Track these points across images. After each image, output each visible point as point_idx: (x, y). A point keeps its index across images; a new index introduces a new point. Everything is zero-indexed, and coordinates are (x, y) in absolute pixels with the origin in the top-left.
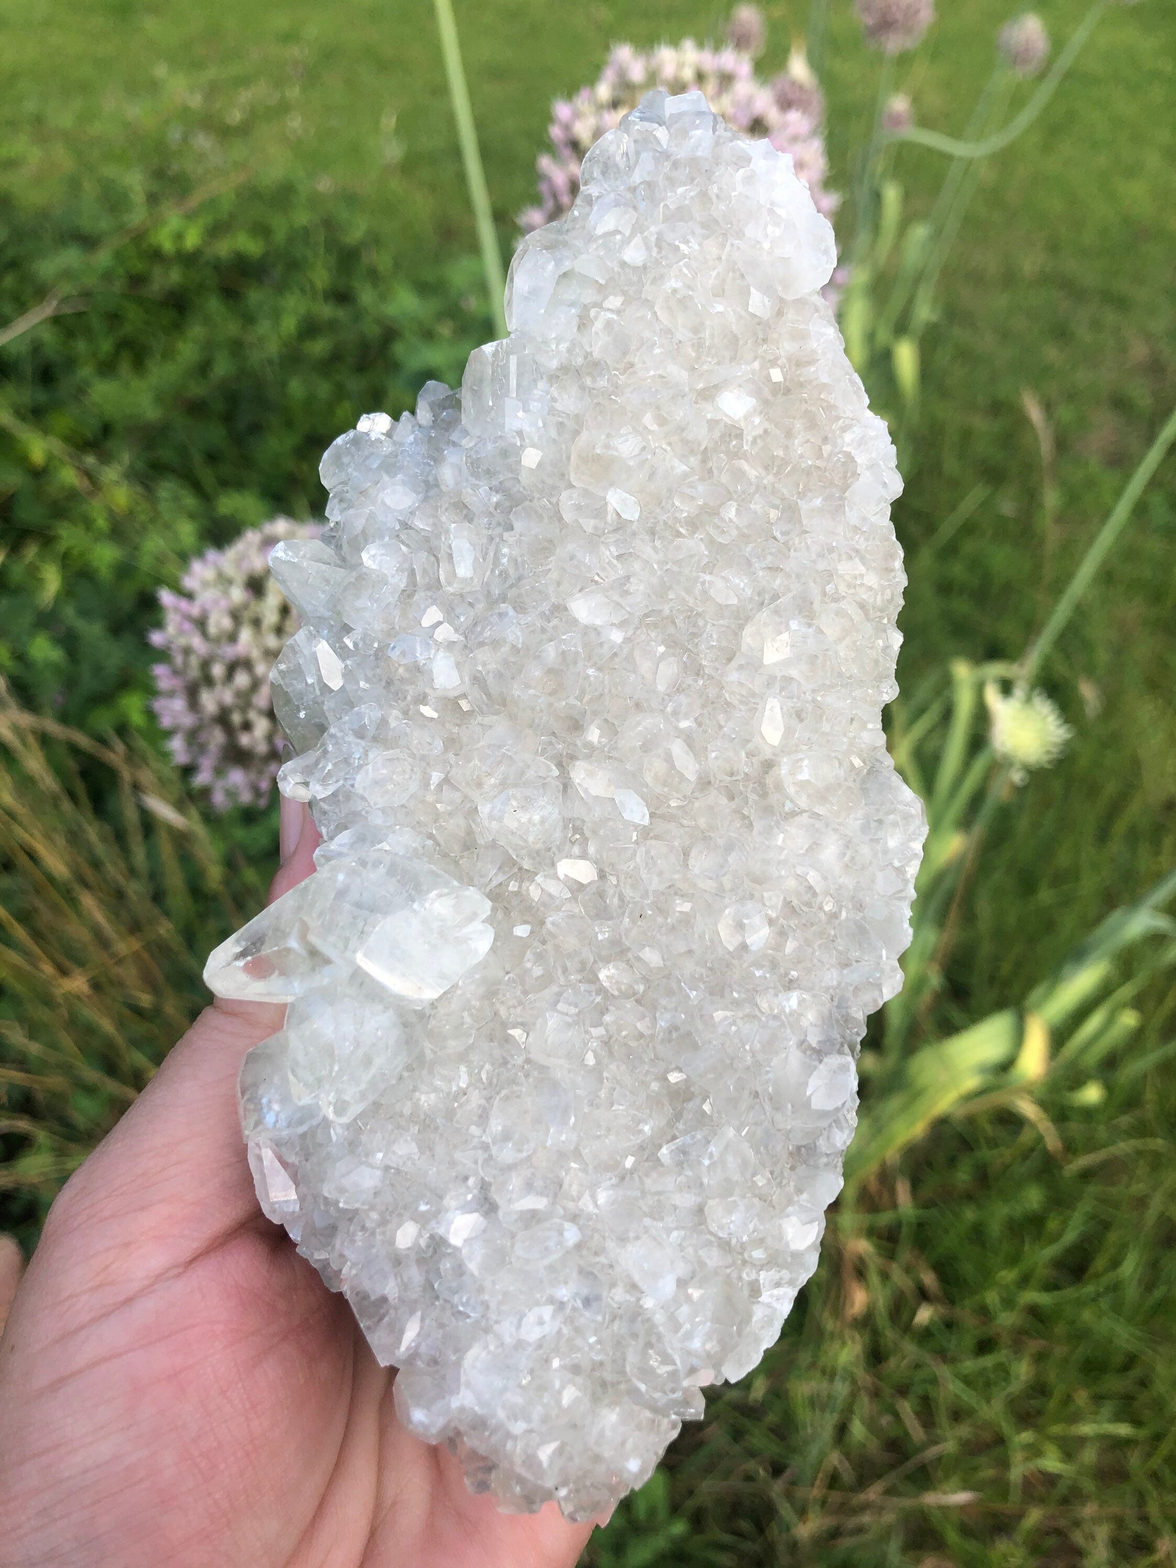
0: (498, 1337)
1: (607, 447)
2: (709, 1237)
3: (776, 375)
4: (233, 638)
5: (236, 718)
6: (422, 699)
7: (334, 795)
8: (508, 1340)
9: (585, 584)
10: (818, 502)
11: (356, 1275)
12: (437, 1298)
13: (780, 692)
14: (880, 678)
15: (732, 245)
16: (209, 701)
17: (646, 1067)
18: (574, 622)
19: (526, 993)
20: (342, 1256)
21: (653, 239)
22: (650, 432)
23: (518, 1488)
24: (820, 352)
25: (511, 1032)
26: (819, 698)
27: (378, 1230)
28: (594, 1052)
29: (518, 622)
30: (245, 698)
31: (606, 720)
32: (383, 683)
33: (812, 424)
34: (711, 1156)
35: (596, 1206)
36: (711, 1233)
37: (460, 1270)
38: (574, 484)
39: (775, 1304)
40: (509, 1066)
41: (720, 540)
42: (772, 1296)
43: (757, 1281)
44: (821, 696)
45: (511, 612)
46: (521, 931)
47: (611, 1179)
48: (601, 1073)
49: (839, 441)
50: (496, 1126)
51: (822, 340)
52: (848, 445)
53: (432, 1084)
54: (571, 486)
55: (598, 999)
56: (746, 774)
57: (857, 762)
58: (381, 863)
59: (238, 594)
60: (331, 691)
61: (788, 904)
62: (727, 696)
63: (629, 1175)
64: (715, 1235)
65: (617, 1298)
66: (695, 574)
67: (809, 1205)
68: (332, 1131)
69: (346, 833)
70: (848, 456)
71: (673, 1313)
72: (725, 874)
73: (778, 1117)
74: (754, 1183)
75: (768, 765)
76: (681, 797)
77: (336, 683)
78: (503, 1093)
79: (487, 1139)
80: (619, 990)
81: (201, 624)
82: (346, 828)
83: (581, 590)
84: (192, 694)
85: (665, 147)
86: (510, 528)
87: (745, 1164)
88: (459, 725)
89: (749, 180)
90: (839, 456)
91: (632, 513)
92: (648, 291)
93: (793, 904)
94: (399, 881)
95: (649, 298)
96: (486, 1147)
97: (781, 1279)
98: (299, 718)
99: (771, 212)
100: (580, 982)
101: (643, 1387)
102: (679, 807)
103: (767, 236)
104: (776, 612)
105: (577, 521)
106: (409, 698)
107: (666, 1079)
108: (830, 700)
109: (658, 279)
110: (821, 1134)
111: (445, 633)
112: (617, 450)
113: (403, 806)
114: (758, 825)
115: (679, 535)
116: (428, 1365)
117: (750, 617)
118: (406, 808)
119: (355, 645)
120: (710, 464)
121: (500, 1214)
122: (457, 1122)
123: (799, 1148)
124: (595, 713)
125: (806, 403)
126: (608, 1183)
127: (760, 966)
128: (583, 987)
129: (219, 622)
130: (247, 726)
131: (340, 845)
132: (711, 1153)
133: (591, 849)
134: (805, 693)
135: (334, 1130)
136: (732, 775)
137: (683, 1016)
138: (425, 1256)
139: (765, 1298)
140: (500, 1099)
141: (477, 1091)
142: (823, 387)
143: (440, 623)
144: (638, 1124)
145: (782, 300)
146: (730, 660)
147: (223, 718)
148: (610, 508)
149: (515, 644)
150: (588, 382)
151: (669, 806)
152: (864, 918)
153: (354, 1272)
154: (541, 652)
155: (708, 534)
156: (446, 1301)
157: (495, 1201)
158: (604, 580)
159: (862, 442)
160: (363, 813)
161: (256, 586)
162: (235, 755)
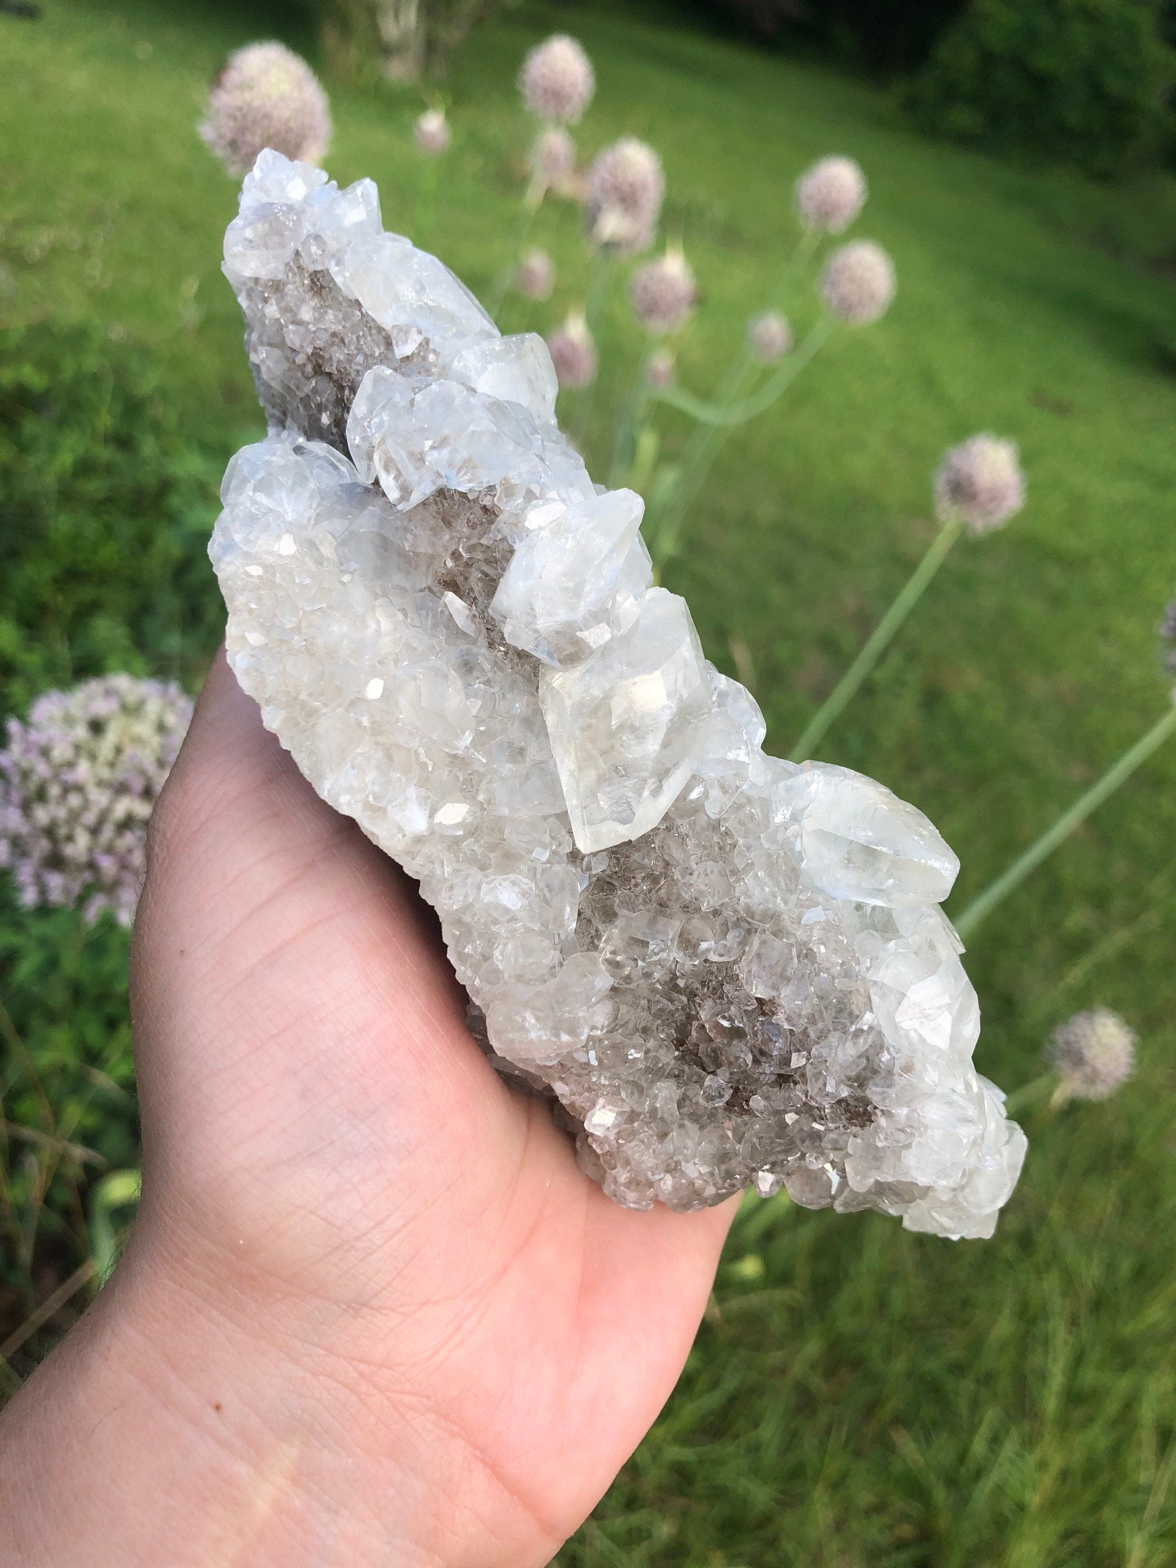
4: (71, 765)
5: (62, 831)
16: (42, 815)
30: (74, 817)
59: (81, 732)
81: (45, 752)
84: (27, 809)
129: (61, 752)
130: (70, 838)
147: (50, 831)
161: (97, 727)
162: (56, 861)
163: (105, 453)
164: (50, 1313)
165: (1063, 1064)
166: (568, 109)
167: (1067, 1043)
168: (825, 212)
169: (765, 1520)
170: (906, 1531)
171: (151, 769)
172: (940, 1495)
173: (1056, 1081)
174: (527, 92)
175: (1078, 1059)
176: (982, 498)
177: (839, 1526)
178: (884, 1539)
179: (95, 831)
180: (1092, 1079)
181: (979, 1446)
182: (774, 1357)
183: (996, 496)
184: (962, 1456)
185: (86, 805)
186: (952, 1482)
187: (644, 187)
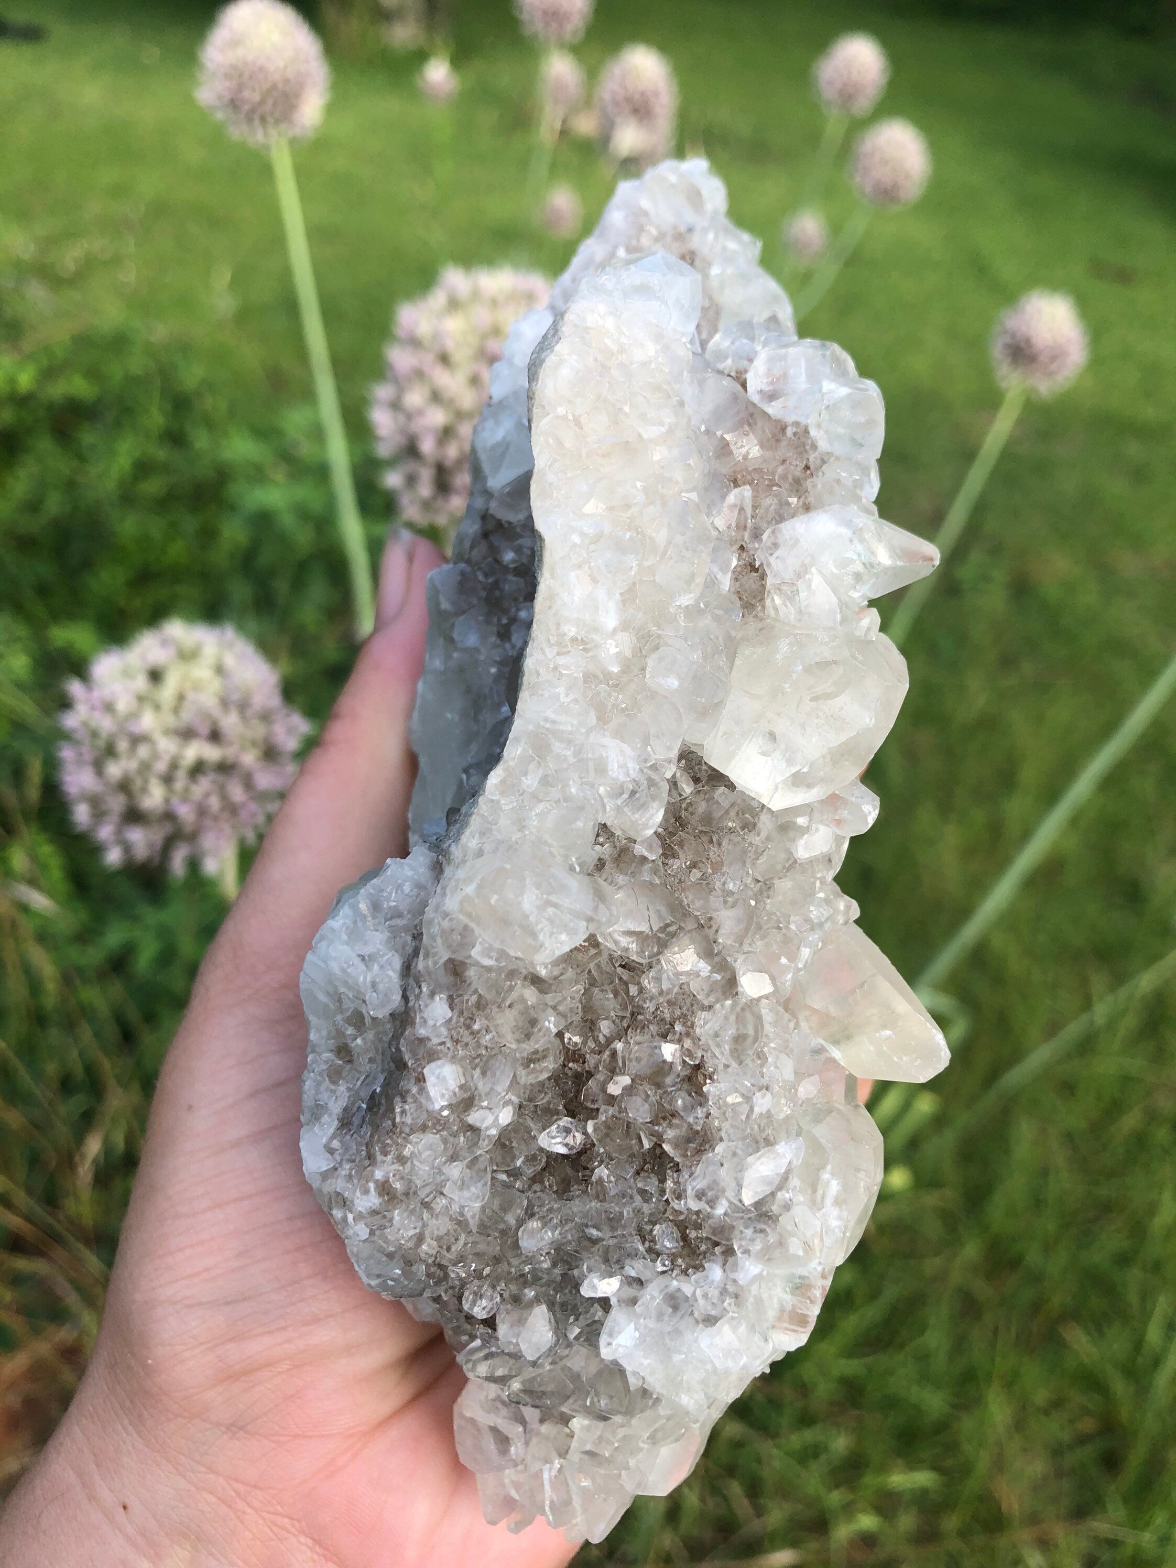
4: (134, 716)
5: (138, 782)
16: (114, 770)
30: (145, 767)
59: (141, 683)
81: (109, 707)
84: (98, 767)
129: (123, 705)
130: (144, 790)
147: (124, 786)
161: (155, 676)
162: (134, 816)
163: (161, 454)
166: (569, 28)
168: (847, 95)
169: (943, 1427)
170: (1088, 1425)
171: (217, 712)
172: (1120, 1387)
174: (525, 17)
176: (1042, 358)
177: (1019, 1425)
178: (1066, 1436)
179: (168, 779)
181: (1154, 1334)
182: (932, 1265)
183: (1057, 355)
184: (1138, 1344)
185: (155, 756)
186: (1130, 1373)
187: (656, 94)
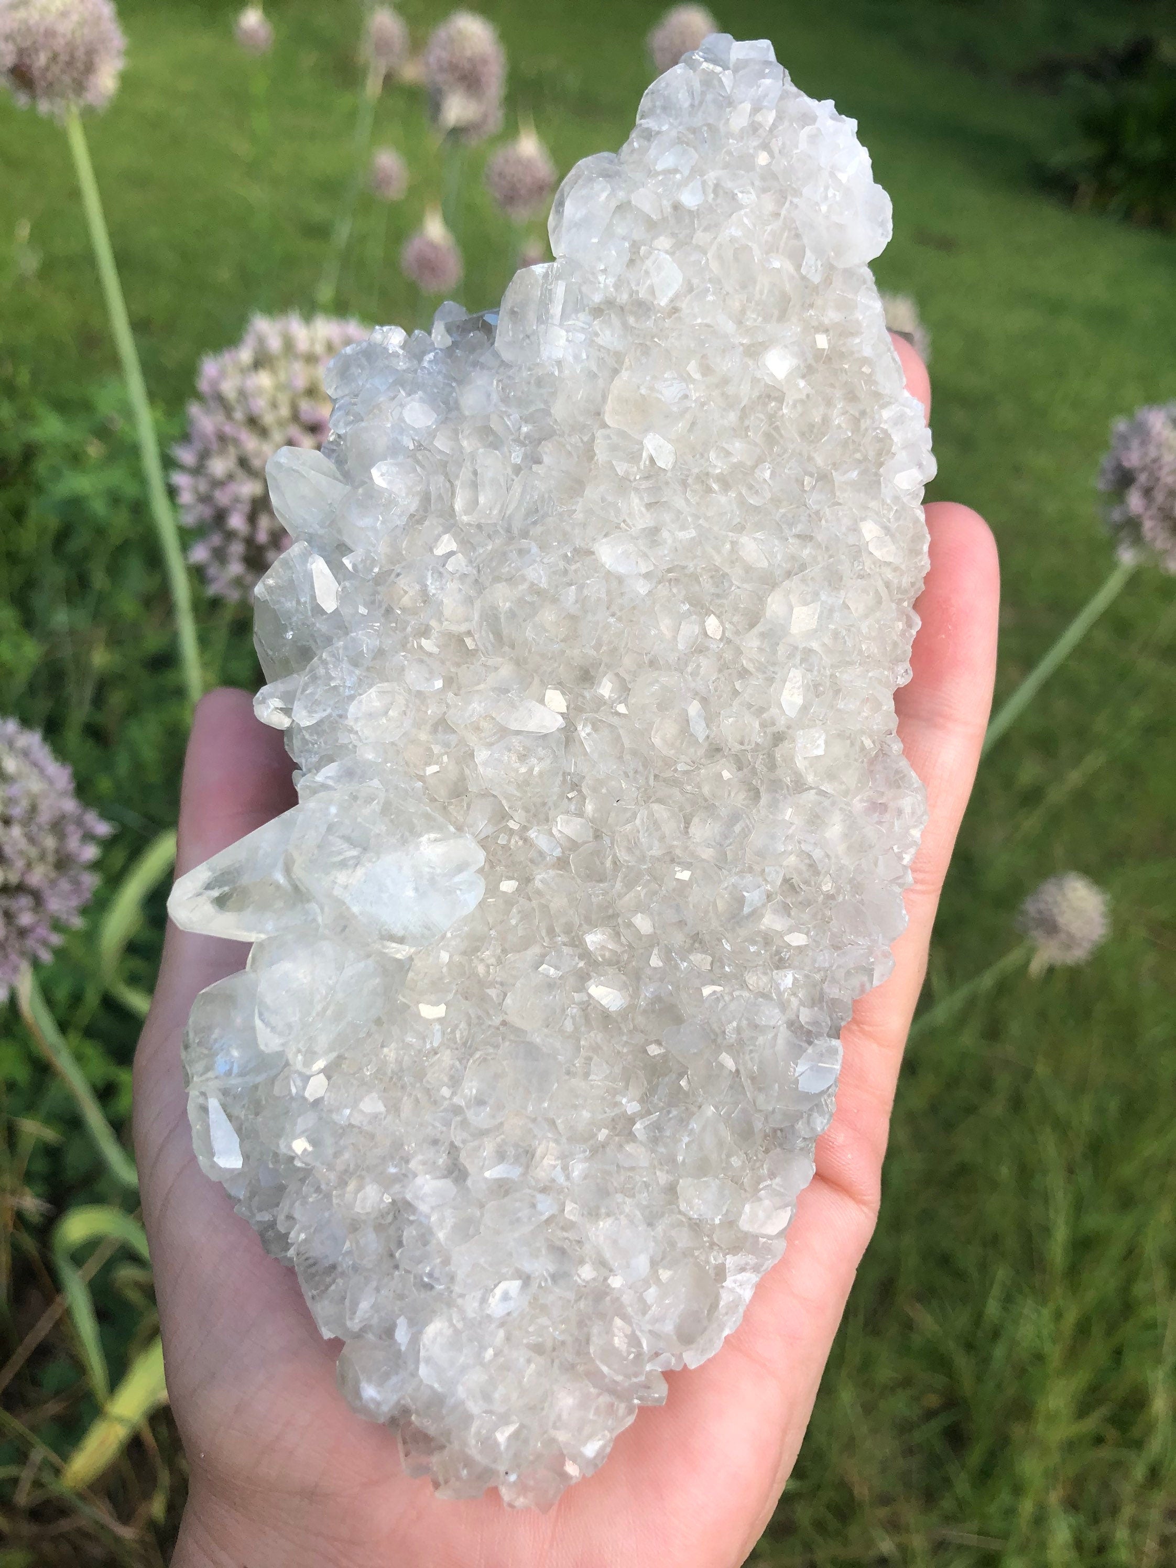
0: (462, 1311)
1: (652, 389)
2: (679, 1217)
3: (822, 341)
6: (425, 632)
7: (319, 724)
8: (471, 1314)
9: (610, 528)
10: (854, 475)
11: (305, 1240)
12: (396, 1267)
13: (801, 664)
14: (897, 661)
15: (791, 202)
17: (625, 1038)
18: (597, 567)
19: (505, 951)
20: (290, 1217)
21: (711, 184)
22: (693, 381)
23: (465, 1472)
24: (865, 325)
25: (488, 991)
26: (837, 674)
27: (334, 1192)
28: (573, 1018)
29: (541, 561)
31: (617, 675)
32: (382, 610)
33: (852, 396)
34: (691, 1132)
35: (568, 1178)
36: (680, 1212)
37: (425, 1237)
38: (608, 423)
39: (738, 1290)
40: (484, 1027)
41: (752, 502)
42: (735, 1282)
43: (723, 1265)
44: (840, 672)
45: (535, 549)
46: (508, 886)
47: (585, 1151)
48: (579, 1040)
49: (877, 417)
50: (471, 1088)
51: (867, 314)
52: (886, 422)
53: (403, 1041)
54: (604, 426)
55: (581, 964)
56: (757, 744)
57: (868, 743)
58: (373, 800)
60: (323, 612)
61: (786, 881)
62: (744, 662)
63: (601, 1149)
64: (684, 1215)
65: (584, 1276)
66: (724, 533)
67: (782, 1190)
68: (292, 1083)
69: (334, 766)
70: (885, 432)
71: (641, 1294)
72: (731, 844)
73: (761, 1098)
74: (728, 1163)
75: (778, 738)
76: (689, 761)
77: (329, 605)
78: (477, 1055)
79: (459, 1101)
80: (603, 956)
82: (333, 761)
83: (606, 536)
85: (729, 91)
86: (539, 462)
87: (721, 1144)
88: (458, 665)
89: (814, 139)
90: (878, 431)
91: (665, 461)
92: (701, 237)
93: (793, 880)
94: (392, 821)
95: (700, 244)
96: (457, 1110)
97: (747, 1264)
98: (286, 639)
99: (832, 175)
100: (565, 945)
101: (605, 1369)
102: (686, 772)
103: (826, 198)
104: (803, 581)
105: (610, 462)
106: (409, 629)
107: (646, 1051)
108: (846, 676)
109: (712, 227)
110: (802, 1117)
111: (458, 563)
112: (661, 393)
113: (393, 744)
114: (765, 799)
115: (709, 490)
116: (380, 1338)
117: (777, 584)
118: (396, 745)
119: (354, 566)
120: (747, 423)
121: (469, 1182)
122: (428, 1082)
123: (775, 1131)
124: (608, 666)
125: (846, 374)
126: (581, 1156)
127: (754, 943)
128: (565, 950)
131: (327, 777)
132: (692, 1130)
133: (589, 808)
134: (824, 668)
135: (294, 1082)
136: (742, 743)
137: (670, 987)
138: (383, 1222)
139: (728, 1283)
140: (474, 1062)
141: (449, 1051)
142: (865, 361)
143: (452, 554)
144: (614, 1096)
145: (832, 267)
146: (752, 625)
148: (645, 455)
149: (536, 582)
150: (631, 320)
151: (676, 770)
152: (862, 902)
153: (303, 1236)
154: (560, 595)
155: (740, 494)
156: (408, 1272)
157: (465, 1167)
158: (631, 528)
159: (900, 420)
160: (350, 746)
164: (43, 1334)
165: (1037, 935)
167: (1040, 912)
170: (933, 1400)
172: (963, 1363)
173: (1032, 951)
175: (1051, 927)
178: (913, 1412)
180: (1068, 946)
181: (993, 1308)
184: (978, 1320)
186: (970, 1347)
187: (485, 62)
